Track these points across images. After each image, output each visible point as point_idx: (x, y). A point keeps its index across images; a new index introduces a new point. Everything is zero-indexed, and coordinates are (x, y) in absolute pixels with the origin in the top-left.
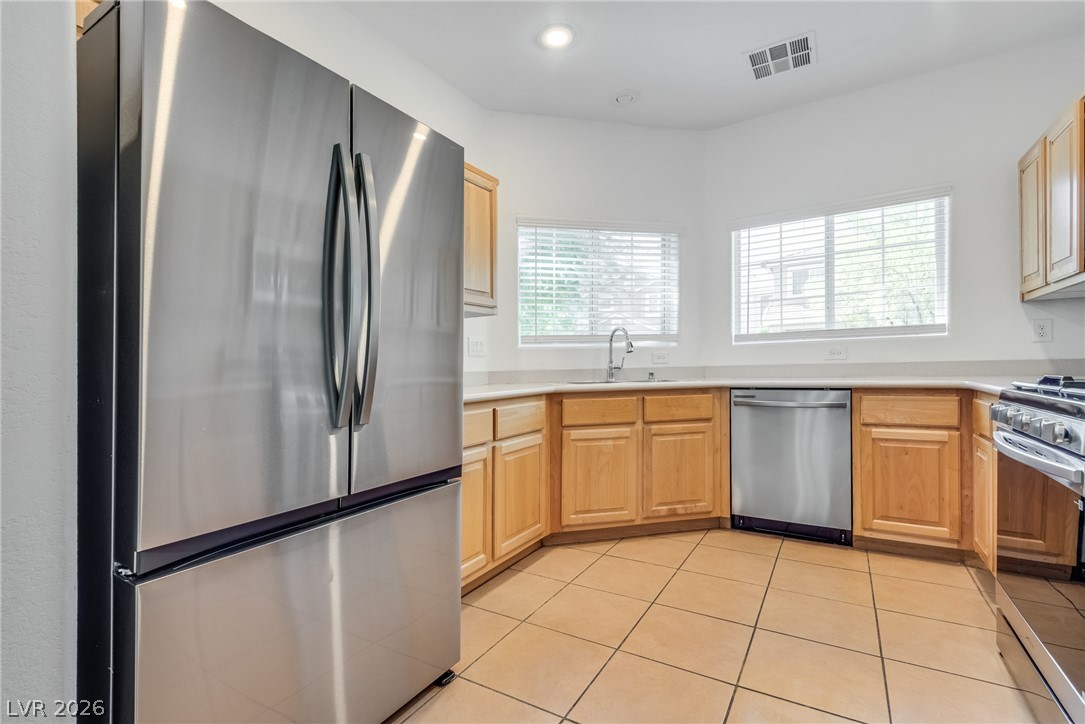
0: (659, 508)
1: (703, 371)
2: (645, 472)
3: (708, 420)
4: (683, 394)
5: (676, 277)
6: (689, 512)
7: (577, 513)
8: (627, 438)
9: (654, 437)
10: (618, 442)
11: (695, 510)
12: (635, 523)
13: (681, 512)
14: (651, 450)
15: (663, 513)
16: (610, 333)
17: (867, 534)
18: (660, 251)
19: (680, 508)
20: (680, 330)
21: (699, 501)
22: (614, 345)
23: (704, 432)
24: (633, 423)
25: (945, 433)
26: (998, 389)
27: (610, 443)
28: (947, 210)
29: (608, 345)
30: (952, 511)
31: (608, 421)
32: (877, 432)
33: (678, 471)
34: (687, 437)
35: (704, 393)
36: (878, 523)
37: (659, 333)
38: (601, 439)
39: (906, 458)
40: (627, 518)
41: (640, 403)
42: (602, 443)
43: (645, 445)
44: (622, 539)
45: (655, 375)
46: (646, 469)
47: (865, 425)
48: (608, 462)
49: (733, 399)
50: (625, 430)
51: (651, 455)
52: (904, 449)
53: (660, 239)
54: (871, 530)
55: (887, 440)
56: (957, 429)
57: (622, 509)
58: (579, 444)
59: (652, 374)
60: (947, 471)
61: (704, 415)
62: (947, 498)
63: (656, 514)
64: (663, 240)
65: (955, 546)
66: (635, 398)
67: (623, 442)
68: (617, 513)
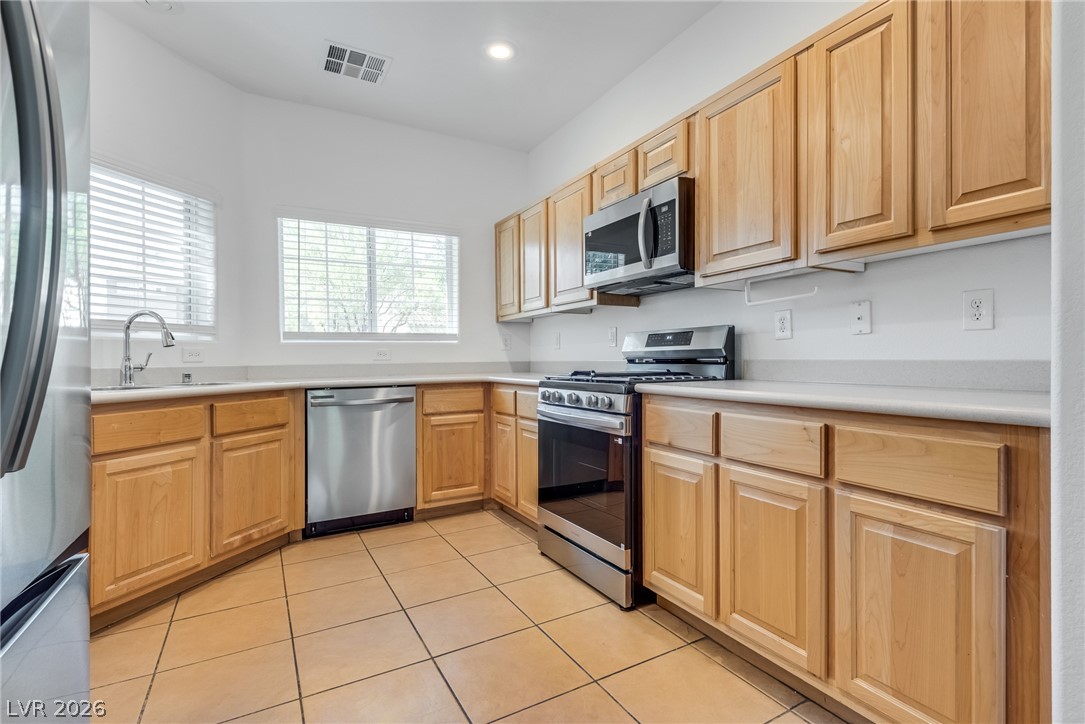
0: (232, 539)
1: (245, 372)
2: (214, 500)
3: (282, 426)
4: (257, 398)
5: (210, 255)
6: (265, 534)
7: (116, 580)
8: (192, 459)
9: (226, 454)
10: (180, 467)
11: (270, 531)
12: (200, 569)
13: (256, 536)
14: (222, 470)
15: (236, 545)
16: (126, 319)
17: (427, 506)
18: (181, 217)
19: (255, 533)
20: (216, 321)
21: (274, 518)
22: (133, 335)
23: (280, 440)
24: (196, 440)
25: (476, 415)
26: (537, 381)
27: (169, 469)
28: (456, 247)
29: (122, 335)
30: (480, 473)
31: (163, 441)
32: (435, 420)
33: (253, 489)
34: (262, 448)
35: (278, 396)
36: (436, 494)
37: (183, 323)
38: (154, 466)
39: (453, 438)
40: (191, 565)
41: (207, 413)
42: (156, 471)
43: (213, 465)
44: (179, 595)
45: (193, 377)
46: (214, 493)
47: (426, 415)
48: (166, 496)
49: (310, 400)
50: (188, 450)
51: (222, 476)
52: (453, 430)
53: (181, 200)
54: (430, 501)
55: (440, 425)
56: (482, 411)
57: (184, 555)
58: (120, 479)
59: (188, 376)
60: (477, 443)
61: (280, 421)
62: (477, 464)
63: (228, 548)
64: (186, 202)
65: (480, 498)
66: (201, 406)
67: (186, 465)
68: (178, 562)
